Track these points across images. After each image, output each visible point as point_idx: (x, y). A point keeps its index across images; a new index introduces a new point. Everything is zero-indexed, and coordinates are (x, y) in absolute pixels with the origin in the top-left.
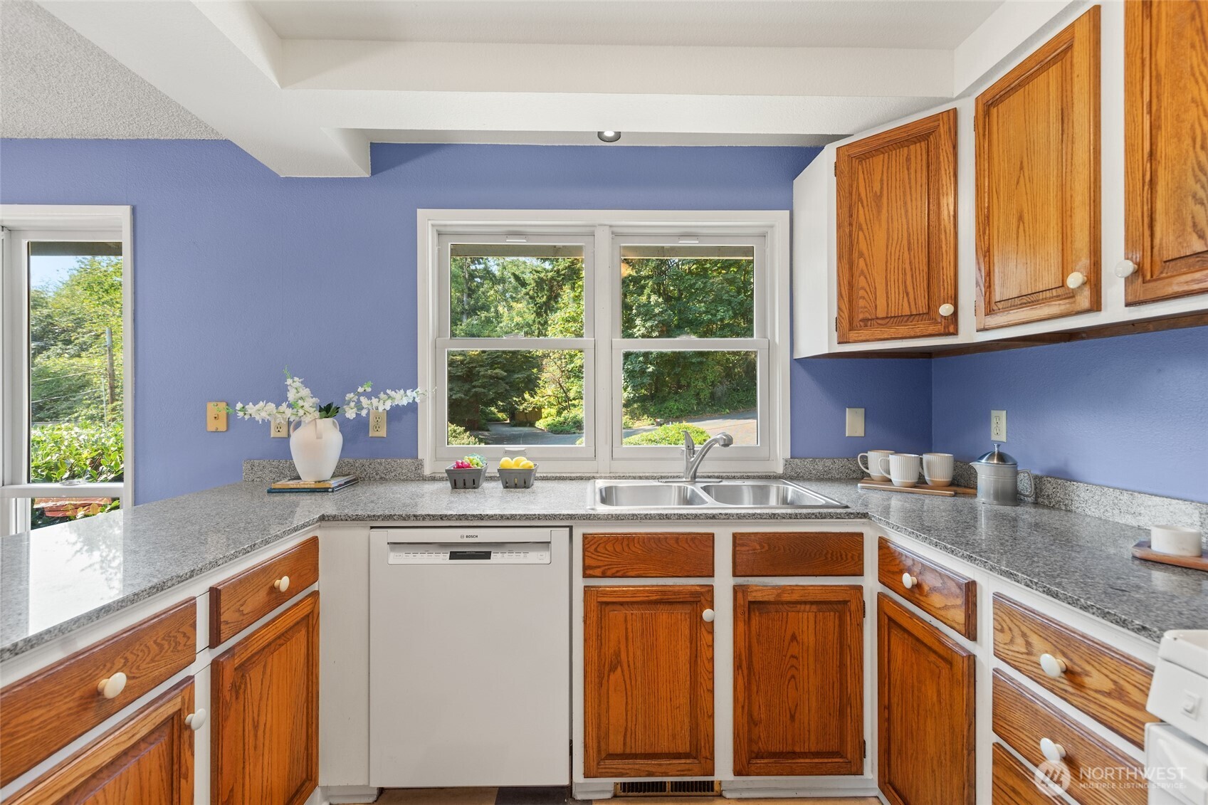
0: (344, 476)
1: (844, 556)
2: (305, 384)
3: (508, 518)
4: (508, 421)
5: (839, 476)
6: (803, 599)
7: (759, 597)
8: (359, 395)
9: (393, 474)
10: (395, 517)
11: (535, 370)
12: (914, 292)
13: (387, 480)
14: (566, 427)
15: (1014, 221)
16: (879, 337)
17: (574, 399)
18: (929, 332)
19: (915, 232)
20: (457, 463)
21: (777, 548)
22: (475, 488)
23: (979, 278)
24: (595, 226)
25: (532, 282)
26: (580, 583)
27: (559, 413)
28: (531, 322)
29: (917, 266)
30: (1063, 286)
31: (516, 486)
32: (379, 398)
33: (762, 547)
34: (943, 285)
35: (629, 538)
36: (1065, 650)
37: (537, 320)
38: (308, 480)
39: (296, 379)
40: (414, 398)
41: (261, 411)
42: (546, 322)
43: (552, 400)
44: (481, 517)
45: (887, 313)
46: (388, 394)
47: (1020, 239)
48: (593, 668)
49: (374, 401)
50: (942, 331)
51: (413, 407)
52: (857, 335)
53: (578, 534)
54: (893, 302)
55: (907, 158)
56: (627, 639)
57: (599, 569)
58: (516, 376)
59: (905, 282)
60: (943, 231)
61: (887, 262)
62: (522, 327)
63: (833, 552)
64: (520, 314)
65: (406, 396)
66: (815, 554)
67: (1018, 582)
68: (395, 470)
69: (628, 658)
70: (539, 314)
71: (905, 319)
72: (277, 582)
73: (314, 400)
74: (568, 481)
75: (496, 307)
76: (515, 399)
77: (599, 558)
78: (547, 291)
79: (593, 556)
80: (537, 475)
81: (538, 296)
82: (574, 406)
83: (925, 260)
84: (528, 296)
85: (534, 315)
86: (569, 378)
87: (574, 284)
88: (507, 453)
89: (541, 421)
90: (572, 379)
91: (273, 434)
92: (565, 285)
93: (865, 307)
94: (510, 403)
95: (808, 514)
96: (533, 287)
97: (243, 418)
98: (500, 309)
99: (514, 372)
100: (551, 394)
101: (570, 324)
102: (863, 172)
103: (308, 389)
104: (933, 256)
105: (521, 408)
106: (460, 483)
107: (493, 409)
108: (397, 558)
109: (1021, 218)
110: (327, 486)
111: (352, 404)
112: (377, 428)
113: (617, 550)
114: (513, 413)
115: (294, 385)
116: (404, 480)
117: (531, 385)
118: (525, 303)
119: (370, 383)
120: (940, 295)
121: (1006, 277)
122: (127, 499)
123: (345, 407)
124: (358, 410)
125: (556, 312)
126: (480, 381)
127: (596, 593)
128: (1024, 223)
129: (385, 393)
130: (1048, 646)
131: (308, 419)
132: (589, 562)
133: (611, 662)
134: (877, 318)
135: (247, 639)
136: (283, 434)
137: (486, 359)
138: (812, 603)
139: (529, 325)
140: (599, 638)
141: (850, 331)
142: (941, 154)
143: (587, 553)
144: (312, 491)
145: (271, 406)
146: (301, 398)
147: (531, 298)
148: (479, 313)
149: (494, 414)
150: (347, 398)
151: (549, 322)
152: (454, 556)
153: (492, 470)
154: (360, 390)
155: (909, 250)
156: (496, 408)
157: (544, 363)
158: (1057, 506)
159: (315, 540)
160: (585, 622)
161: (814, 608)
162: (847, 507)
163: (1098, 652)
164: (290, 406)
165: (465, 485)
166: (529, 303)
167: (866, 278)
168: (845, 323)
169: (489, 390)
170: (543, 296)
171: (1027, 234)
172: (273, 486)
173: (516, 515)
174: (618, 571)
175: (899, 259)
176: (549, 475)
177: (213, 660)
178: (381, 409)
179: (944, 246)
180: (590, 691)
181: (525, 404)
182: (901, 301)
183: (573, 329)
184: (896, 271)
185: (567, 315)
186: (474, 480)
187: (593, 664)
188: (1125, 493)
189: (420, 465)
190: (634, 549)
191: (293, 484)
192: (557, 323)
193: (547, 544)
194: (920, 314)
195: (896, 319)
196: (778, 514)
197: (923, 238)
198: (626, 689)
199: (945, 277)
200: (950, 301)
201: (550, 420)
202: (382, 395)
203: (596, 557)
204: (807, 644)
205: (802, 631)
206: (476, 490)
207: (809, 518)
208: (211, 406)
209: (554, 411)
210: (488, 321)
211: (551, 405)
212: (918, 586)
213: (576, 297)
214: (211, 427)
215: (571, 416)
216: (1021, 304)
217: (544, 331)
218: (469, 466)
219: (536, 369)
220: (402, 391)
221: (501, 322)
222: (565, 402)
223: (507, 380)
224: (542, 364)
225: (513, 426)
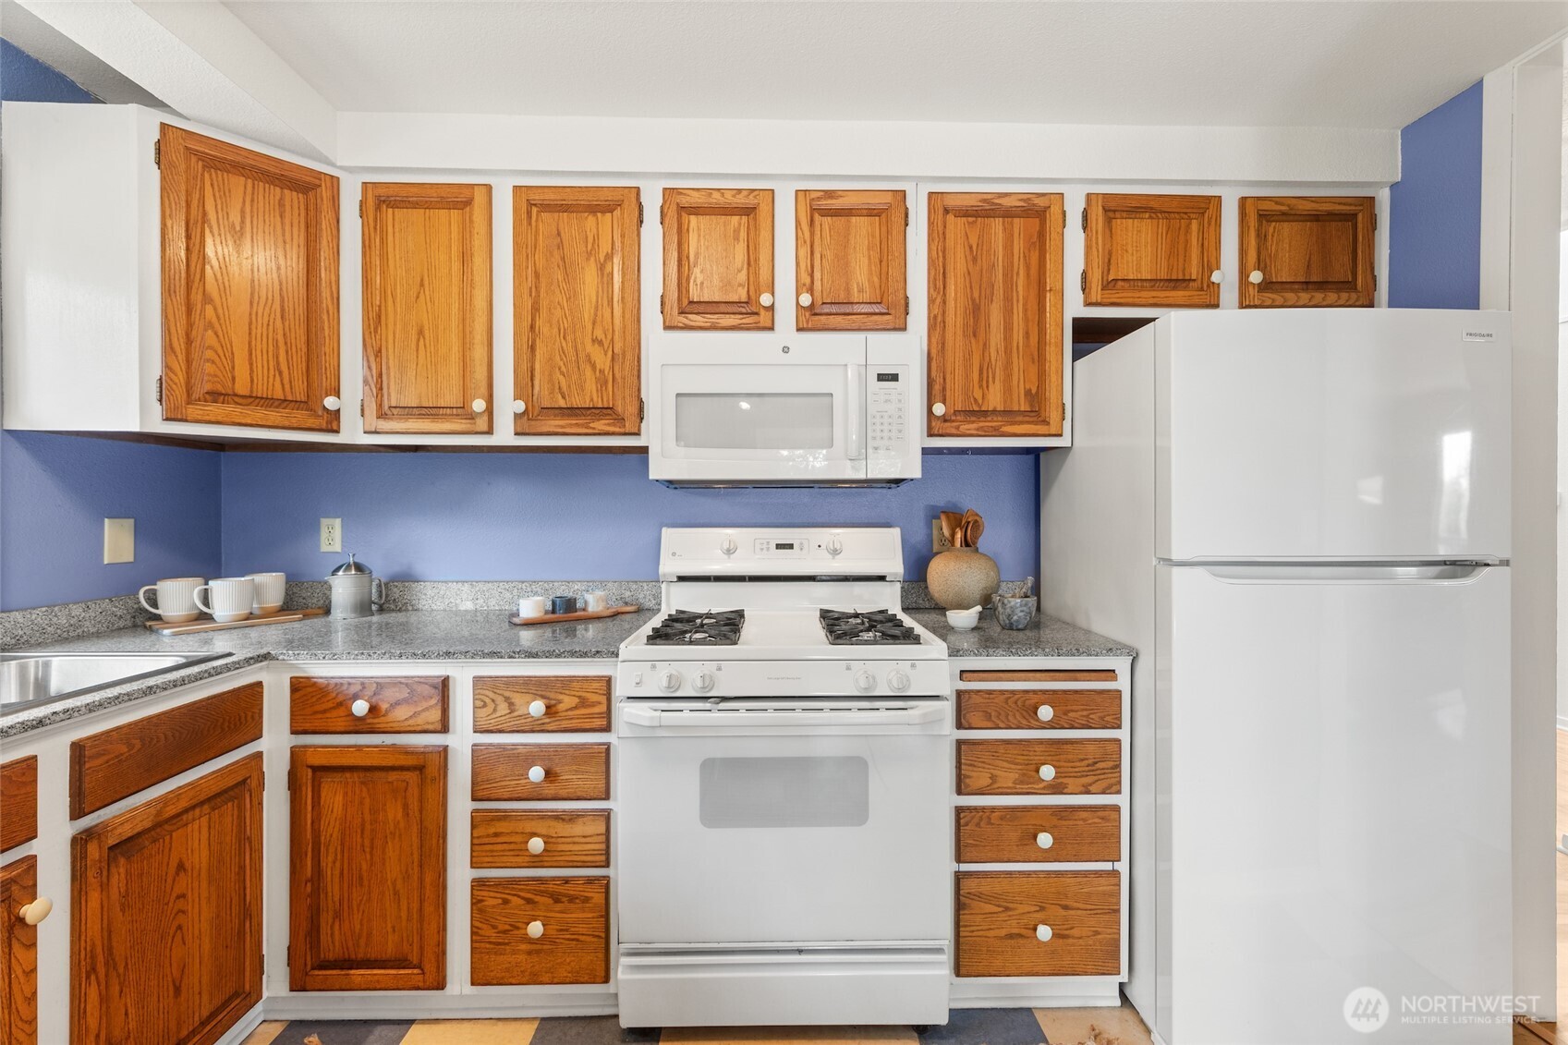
1: (243, 719)
5: (95, 630)
6: (194, 802)
7: (127, 831)
12: (289, 373)
15: (414, 333)
16: (239, 421)
18: (308, 425)
19: (291, 299)
21: (155, 741)
23: (370, 378)
29: (293, 341)
30: (463, 407)
33: (131, 746)
34: (326, 374)
36: (543, 693)
45: (251, 391)
47: (420, 351)
50: (324, 426)
52: (201, 412)
54: (260, 376)
55: (280, 201)
59: (277, 358)
60: (325, 311)
61: (250, 324)
63: (231, 718)
66: (208, 730)
67: (501, 658)
71: (277, 403)
83: (303, 338)
93: (216, 376)
95: (199, 673)
102: (212, 185)
104: (313, 336)
109: (421, 333)
120: (322, 383)
121: (404, 385)
128: (424, 338)
130: (528, 697)
134: (236, 395)
138: (202, 803)
141: (188, 404)
142: (324, 223)
155: (282, 317)
158: (404, 608)
161: (206, 808)
162: (230, 655)
163: (566, 683)
167: (216, 334)
168: (180, 393)
171: (428, 351)
175: (268, 325)
179: (326, 328)
182: (271, 380)
184: (265, 339)
188: (466, 584)
194: (296, 401)
195: (263, 401)
196: (157, 686)
197: (301, 310)
199: (327, 365)
200: (333, 393)
204: (198, 866)
205: (192, 850)
207: (201, 679)
212: (373, 710)
216: (419, 415)
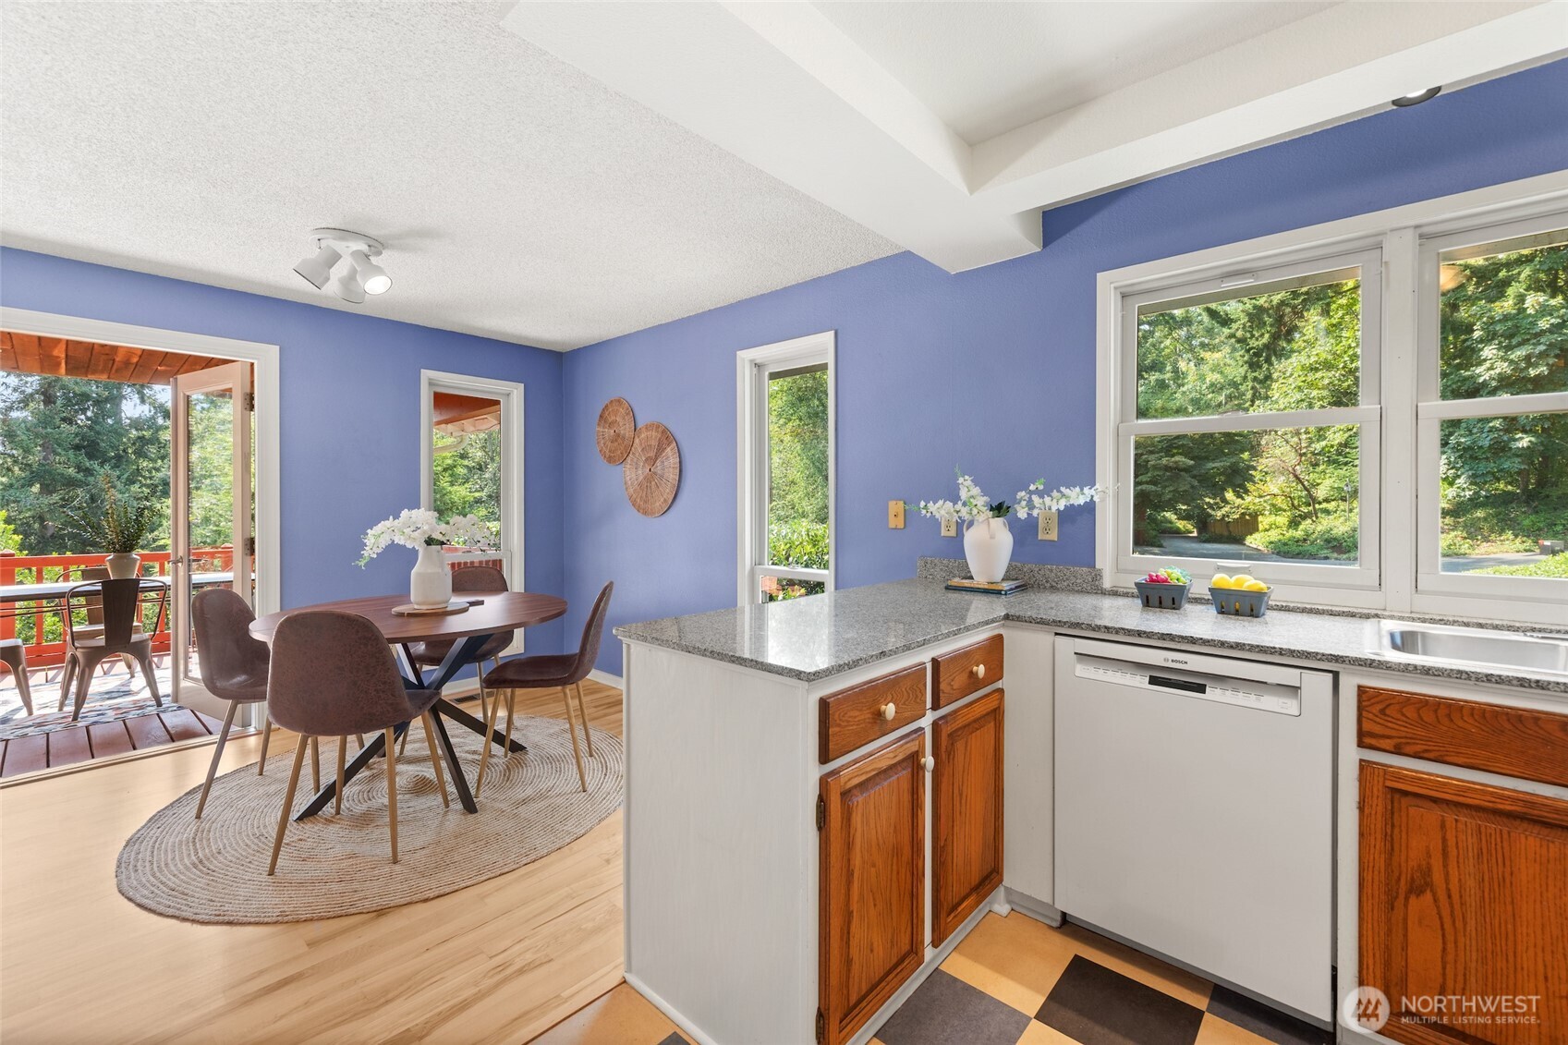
0: (1013, 580)
2: (976, 483)
3: (1232, 647)
4: (1195, 534)
8: (1031, 493)
9: (1065, 584)
10: (1083, 626)
11: (1246, 455)
13: (1058, 589)
14: (1307, 546)
17: (1327, 500)
20: (1150, 576)
22: (1174, 609)
24: (1383, 233)
25: (1242, 315)
26: (1351, 754)
27: (1294, 523)
28: (1238, 380)
31: (1237, 613)
32: (1051, 496)
35: (1450, 705)
37: (1250, 376)
38: (980, 580)
39: (967, 477)
40: (1092, 496)
41: (941, 510)
42: (1268, 377)
43: (1279, 501)
44: (1192, 640)
46: (1061, 492)
48: (1376, 878)
49: (1047, 499)
51: (1090, 508)
53: (1349, 684)
56: (1445, 853)
57: (1388, 741)
58: (1211, 465)
62: (1221, 389)
64: (1216, 368)
65: (1083, 494)
68: (1067, 579)
69: (1447, 884)
70: (1253, 366)
72: (975, 668)
73: (986, 498)
74: (1327, 617)
75: (1176, 362)
76: (1207, 500)
77: (1390, 724)
78: (1271, 326)
79: (1378, 720)
80: (1270, 603)
81: (1253, 336)
82: (1327, 512)
84: (1233, 340)
85: (1246, 367)
86: (1315, 465)
87: (1328, 305)
88: (1220, 569)
89: (1256, 535)
90: (1322, 467)
91: (944, 533)
92: (1308, 310)
94: (1198, 507)
96: (1244, 325)
97: (925, 515)
98: (1182, 365)
99: (1207, 459)
100: (1276, 491)
101: (1319, 375)
103: (978, 488)
105: (1219, 514)
106: (1154, 600)
107: (1168, 515)
108: (1085, 671)
110: (1000, 588)
111: (1024, 503)
112: (1047, 530)
113: (1425, 719)
114: (1204, 523)
115: (965, 483)
116: (1078, 592)
117: (1239, 478)
118: (1227, 349)
119: (1042, 480)
122: (830, 586)
123: (1016, 506)
124: (1029, 509)
125: (1290, 357)
126: (1149, 475)
127: (1381, 774)
129: (1059, 491)
131: (981, 518)
132: (1367, 726)
133: (1412, 878)
135: (955, 712)
136: (953, 533)
137: (1159, 442)
139: (1235, 385)
140: (1389, 838)
143: (1364, 714)
144: (986, 592)
145: (949, 504)
146: (972, 497)
147: (1239, 341)
148: (1146, 376)
149: (1171, 522)
150: (1018, 497)
151: (1275, 376)
152: (1153, 681)
153: (1200, 589)
154: (1032, 487)
156: (1176, 514)
157: (1263, 442)
159: (1000, 637)
160: (1361, 808)
164: (964, 504)
165: (1160, 603)
166: (1234, 350)
169: (1165, 487)
170: (1262, 335)
172: (949, 583)
173: (1244, 644)
174: (1426, 751)
176: (1292, 605)
177: (934, 722)
178: (1054, 509)
180: (1370, 909)
181: (1226, 509)
183: (1326, 381)
185: (1313, 359)
186: (1173, 599)
187: (1376, 873)
189: (1098, 576)
190: (1460, 723)
191: (966, 583)
192: (1291, 375)
193: (1294, 690)
198: (1443, 929)
201: (1274, 535)
202: (1055, 494)
203: (1381, 721)
206: (1177, 611)
208: (892, 504)
209: (1282, 520)
210: (1162, 385)
211: (1276, 510)
213: (1334, 325)
214: (892, 525)
215: (1319, 528)
217: (1263, 391)
218: (1166, 581)
219: (1247, 453)
220: (1078, 489)
221: (1183, 385)
222: (1305, 506)
223: (1195, 472)
224: (1259, 445)
225: (1205, 542)
